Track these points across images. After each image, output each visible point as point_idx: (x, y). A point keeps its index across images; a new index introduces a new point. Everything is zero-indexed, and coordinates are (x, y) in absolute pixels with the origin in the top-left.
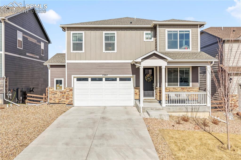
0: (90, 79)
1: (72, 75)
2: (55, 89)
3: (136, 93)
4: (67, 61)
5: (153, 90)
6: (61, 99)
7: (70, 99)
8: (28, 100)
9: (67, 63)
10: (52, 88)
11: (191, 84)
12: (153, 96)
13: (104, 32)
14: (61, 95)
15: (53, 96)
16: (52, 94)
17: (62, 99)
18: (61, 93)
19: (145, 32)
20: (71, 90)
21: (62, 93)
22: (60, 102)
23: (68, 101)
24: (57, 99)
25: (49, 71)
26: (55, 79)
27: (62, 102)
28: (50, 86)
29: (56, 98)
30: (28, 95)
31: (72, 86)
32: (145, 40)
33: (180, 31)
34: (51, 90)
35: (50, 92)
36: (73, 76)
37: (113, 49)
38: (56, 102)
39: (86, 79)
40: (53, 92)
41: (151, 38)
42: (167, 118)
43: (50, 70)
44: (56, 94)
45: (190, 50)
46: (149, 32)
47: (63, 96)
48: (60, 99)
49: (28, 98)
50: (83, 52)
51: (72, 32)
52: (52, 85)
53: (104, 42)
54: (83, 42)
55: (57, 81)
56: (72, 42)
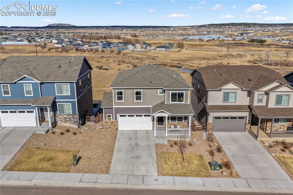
0: (127, 116)
2: (107, 120)
3: (153, 124)
4: (114, 107)
5: (163, 122)
7: (117, 127)
8: (87, 120)
11: (183, 120)
12: (163, 125)
13: (135, 90)
15: (106, 124)
17: (111, 126)
18: (111, 122)
19: (159, 90)
20: (117, 122)
21: (112, 122)
23: (115, 128)
25: (104, 110)
28: (104, 119)
29: (108, 125)
30: (86, 117)
31: (118, 120)
32: (159, 94)
33: (178, 92)
34: (105, 121)
36: (117, 114)
37: (140, 100)
39: (125, 116)
41: (162, 93)
42: (166, 143)
44: (108, 123)
45: (184, 102)
46: (161, 90)
47: (112, 124)
49: (86, 119)
50: (123, 101)
51: (116, 90)
52: (106, 118)
53: (135, 96)
54: (123, 96)
55: (108, 116)
56: (116, 96)
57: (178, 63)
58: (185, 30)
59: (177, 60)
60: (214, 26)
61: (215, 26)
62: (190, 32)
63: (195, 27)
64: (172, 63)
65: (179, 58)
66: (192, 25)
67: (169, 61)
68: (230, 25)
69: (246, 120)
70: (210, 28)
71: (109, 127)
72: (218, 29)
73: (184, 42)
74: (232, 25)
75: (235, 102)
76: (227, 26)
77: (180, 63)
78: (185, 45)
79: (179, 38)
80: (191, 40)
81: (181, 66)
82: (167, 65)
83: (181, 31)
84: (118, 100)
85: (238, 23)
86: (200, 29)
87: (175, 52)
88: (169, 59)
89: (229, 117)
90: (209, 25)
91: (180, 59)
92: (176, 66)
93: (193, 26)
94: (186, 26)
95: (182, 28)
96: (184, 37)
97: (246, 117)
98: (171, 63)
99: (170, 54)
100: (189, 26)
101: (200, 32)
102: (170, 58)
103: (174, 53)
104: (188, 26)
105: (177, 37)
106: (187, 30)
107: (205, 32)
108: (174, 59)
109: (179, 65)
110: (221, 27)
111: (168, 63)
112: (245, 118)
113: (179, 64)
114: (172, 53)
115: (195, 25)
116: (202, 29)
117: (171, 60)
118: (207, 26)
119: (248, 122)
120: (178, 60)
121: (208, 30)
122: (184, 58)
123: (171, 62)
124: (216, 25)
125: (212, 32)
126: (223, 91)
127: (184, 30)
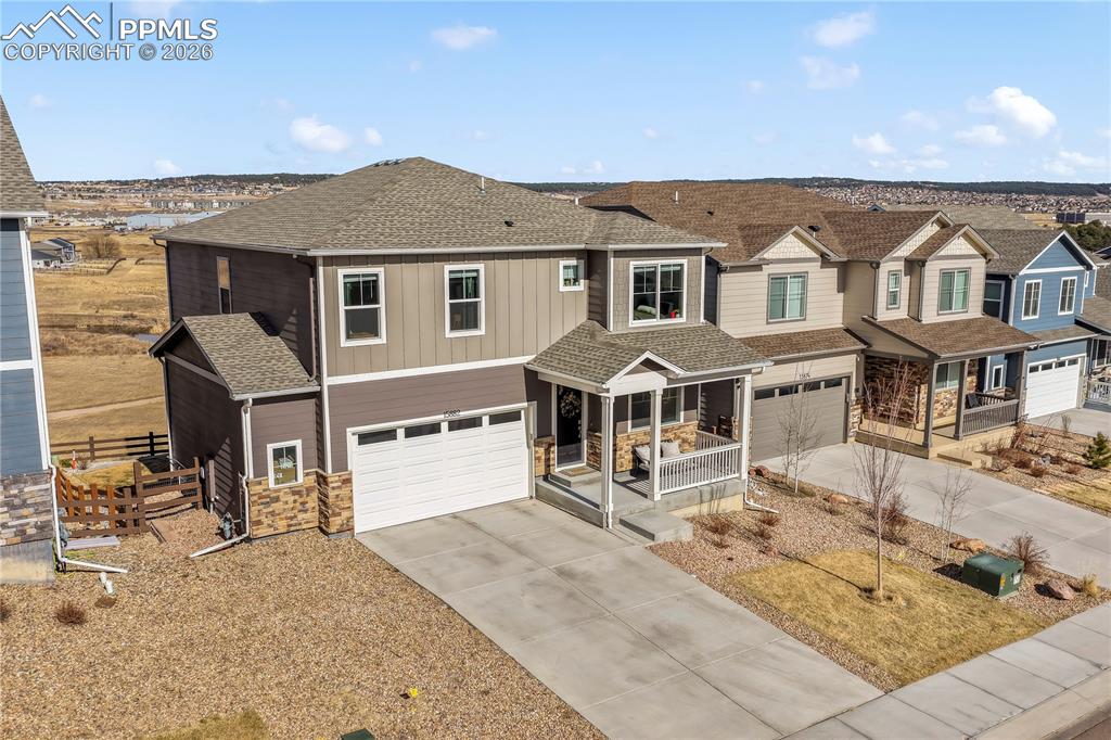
0: (401, 433)
1: (348, 430)
2: (272, 485)
3: (538, 459)
4: (328, 381)
5: (582, 441)
6: (295, 517)
7: (346, 514)
9: (329, 386)
10: (260, 483)
11: (682, 415)
12: (580, 458)
13: (448, 267)
14: (295, 501)
15: (265, 511)
16: (262, 504)
17: (301, 516)
18: (294, 493)
19: (563, 262)
20: (347, 481)
21: (298, 493)
22: (292, 529)
23: (339, 520)
24: (282, 519)
25: (246, 419)
26: (270, 448)
27: (300, 524)
28: (251, 476)
29: (279, 514)
31: (350, 468)
32: (563, 288)
33: (662, 266)
34: (258, 489)
35: (255, 498)
36: (350, 430)
37: (475, 324)
38: (277, 532)
39: (390, 435)
40: (265, 497)
41: (578, 281)
42: (687, 536)
43: (248, 415)
44: (277, 499)
45: (682, 321)
46: (573, 262)
47: (303, 504)
48: (291, 518)
50: (382, 340)
51: (342, 271)
52: (261, 471)
53: (448, 301)
54: (382, 305)
55: (278, 454)
56: (342, 308)
57: (125, 317)
58: (95, 197)
59: (115, 303)
60: (214, 183)
61: (220, 184)
62: (122, 203)
63: (138, 186)
64: (96, 317)
65: (122, 298)
66: (123, 179)
67: (77, 310)
68: (277, 182)
69: (848, 391)
70: (200, 191)
71: (282, 525)
72: (234, 194)
73: (116, 238)
74: (282, 182)
75: (805, 320)
76: (266, 186)
77: (135, 313)
78: (121, 249)
79: (81, 224)
80: (141, 230)
81: (144, 326)
82: (73, 326)
83: (79, 201)
84: (348, 337)
85: (304, 176)
86: (160, 195)
87: (94, 274)
88: (75, 304)
89: (797, 386)
90: (192, 177)
91: (126, 302)
92: (117, 329)
93: (126, 183)
94: (98, 183)
95: (79, 190)
96: (107, 220)
97: (849, 378)
98: (90, 316)
99: (70, 282)
100: (110, 182)
101: (167, 203)
102: (79, 297)
103: (93, 278)
104: (107, 182)
105: (71, 219)
106: (103, 195)
107: (190, 205)
108: (99, 301)
109: (133, 324)
110: (244, 188)
111: (77, 317)
112: (844, 381)
113: (133, 317)
114: (78, 279)
115: (136, 178)
116: (171, 195)
117: (86, 305)
118: (187, 182)
119: (853, 396)
120: (119, 304)
121: (196, 196)
122: (145, 293)
123: (91, 312)
124: (224, 179)
125: (216, 205)
126: (768, 270)
127: (90, 197)
